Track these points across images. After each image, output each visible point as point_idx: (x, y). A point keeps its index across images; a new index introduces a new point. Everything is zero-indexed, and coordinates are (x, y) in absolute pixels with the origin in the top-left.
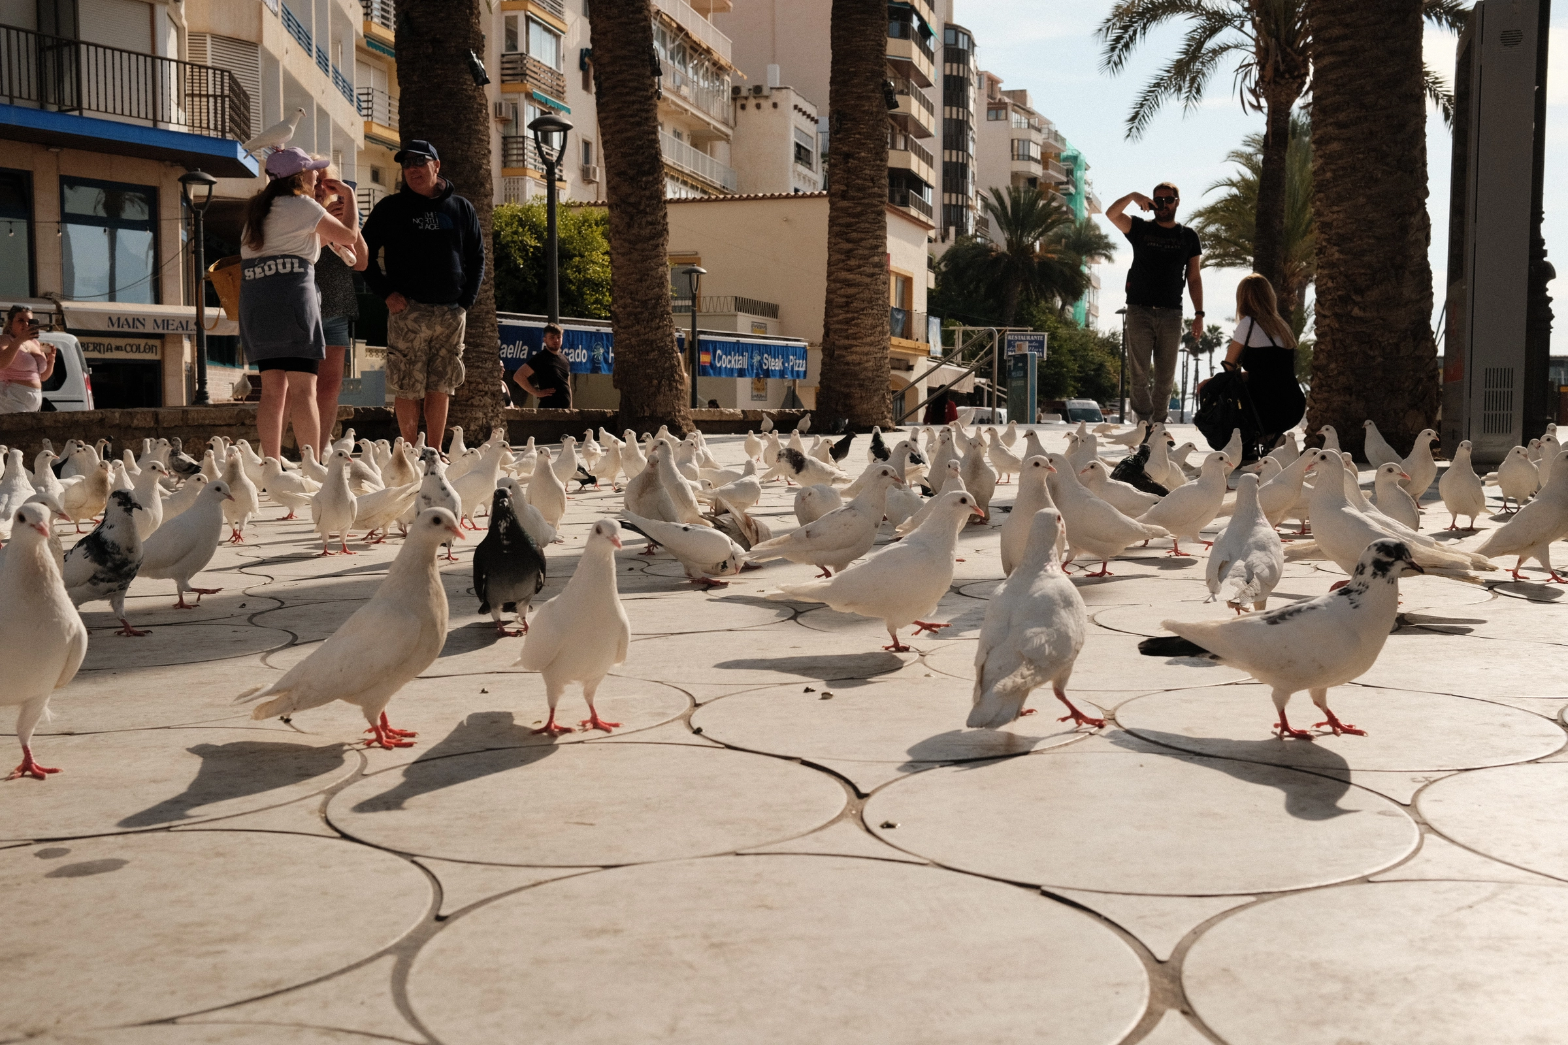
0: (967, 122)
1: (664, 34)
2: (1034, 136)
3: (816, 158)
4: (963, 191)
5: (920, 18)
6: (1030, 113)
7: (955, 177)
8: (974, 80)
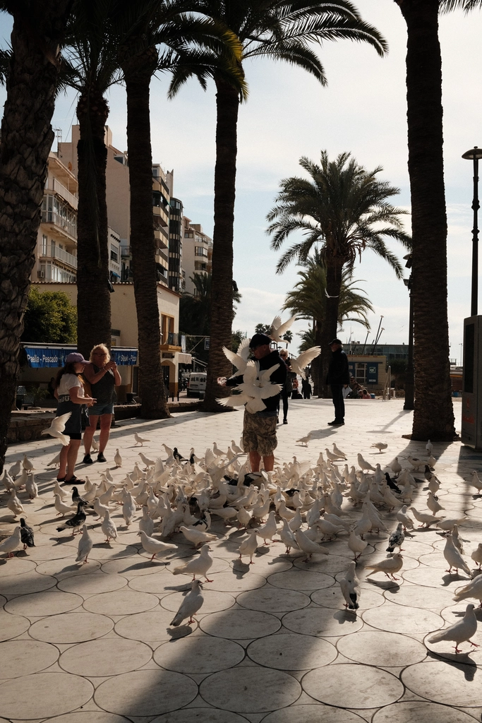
0: (180, 241)
1: (58, 203)
2: (205, 245)
3: (119, 257)
4: (177, 271)
5: (164, 198)
6: (203, 235)
7: (174, 264)
8: (182, 222)
